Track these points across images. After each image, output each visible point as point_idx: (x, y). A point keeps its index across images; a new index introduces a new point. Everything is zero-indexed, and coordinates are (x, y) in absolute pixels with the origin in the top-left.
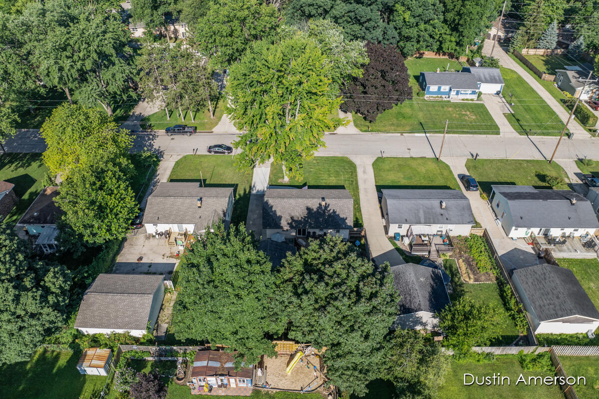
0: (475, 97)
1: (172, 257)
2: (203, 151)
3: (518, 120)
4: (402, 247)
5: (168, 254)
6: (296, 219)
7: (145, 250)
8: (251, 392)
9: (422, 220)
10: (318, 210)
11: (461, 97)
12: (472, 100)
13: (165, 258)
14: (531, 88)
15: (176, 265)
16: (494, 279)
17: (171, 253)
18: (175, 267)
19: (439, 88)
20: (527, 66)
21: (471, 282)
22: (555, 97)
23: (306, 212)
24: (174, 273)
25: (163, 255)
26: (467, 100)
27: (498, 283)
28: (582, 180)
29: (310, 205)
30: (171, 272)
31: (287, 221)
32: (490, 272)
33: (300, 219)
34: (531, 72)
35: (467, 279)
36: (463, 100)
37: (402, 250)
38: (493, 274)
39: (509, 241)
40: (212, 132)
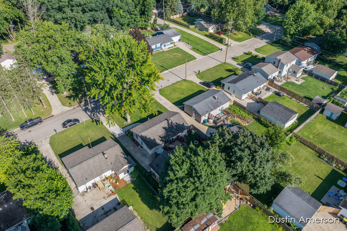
0: (172, 45)
1: (111, 196)
2: (60, 129)
3: (198, 50)
4: (210, 125)
5: (106, 196)
6: (162, 136)
7: (89, 203)
8: (219, 227)
9: (213, 108)
10: (169, 126)
11: (167, 47)
12: (172, 47)
13: (107, 198)
14: (190, 34)
15: (118, 198)
16: (253, 119)
17: (107, 194)
18: (119, 199)
19: (156, 46)
20: (179, 24)
21: (247, 124)
22: (201, 34)
23: (164, 130)
24: (122, 203)
25: (104, 198)
26: (170, 48)
27: (255, 119)
28: (242, 66)
29: (163, 126)
30: (119, 204)
31: (159, 139)
32: (249, 117)
33: (164, 135)
34: (182, 26)
35: (245, 124)
36: (168, 48)
37: (212, 126)
38: (251, 117)
39: (243, 101)
40: (53, 116)
